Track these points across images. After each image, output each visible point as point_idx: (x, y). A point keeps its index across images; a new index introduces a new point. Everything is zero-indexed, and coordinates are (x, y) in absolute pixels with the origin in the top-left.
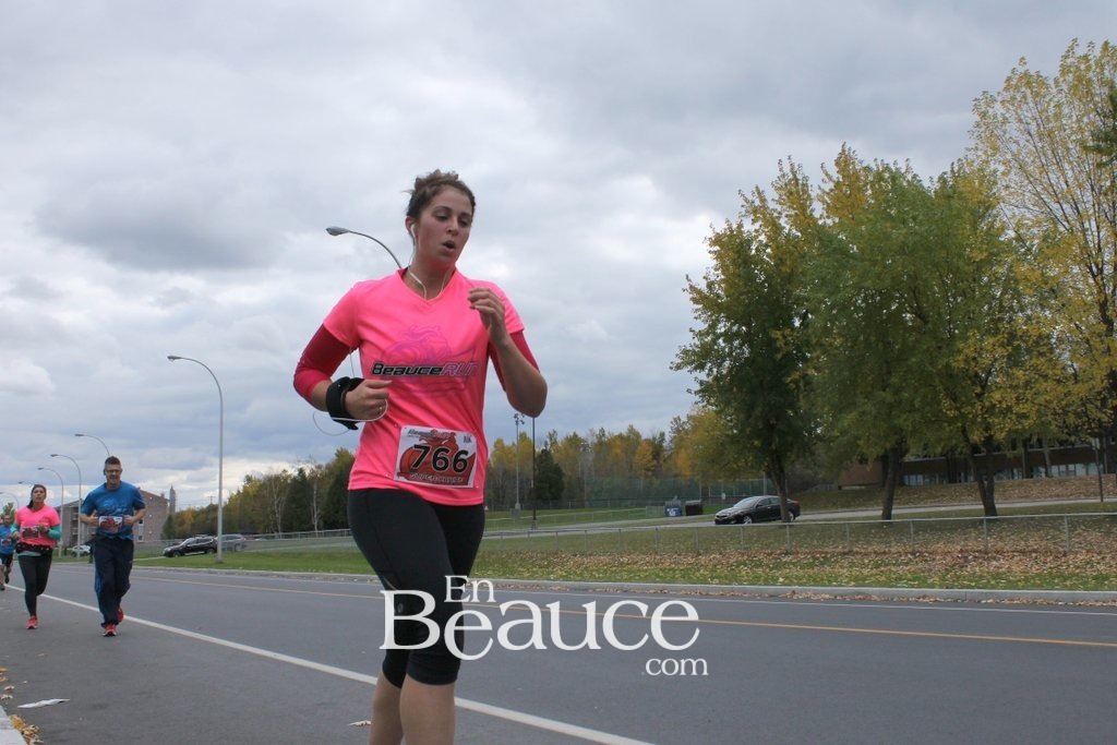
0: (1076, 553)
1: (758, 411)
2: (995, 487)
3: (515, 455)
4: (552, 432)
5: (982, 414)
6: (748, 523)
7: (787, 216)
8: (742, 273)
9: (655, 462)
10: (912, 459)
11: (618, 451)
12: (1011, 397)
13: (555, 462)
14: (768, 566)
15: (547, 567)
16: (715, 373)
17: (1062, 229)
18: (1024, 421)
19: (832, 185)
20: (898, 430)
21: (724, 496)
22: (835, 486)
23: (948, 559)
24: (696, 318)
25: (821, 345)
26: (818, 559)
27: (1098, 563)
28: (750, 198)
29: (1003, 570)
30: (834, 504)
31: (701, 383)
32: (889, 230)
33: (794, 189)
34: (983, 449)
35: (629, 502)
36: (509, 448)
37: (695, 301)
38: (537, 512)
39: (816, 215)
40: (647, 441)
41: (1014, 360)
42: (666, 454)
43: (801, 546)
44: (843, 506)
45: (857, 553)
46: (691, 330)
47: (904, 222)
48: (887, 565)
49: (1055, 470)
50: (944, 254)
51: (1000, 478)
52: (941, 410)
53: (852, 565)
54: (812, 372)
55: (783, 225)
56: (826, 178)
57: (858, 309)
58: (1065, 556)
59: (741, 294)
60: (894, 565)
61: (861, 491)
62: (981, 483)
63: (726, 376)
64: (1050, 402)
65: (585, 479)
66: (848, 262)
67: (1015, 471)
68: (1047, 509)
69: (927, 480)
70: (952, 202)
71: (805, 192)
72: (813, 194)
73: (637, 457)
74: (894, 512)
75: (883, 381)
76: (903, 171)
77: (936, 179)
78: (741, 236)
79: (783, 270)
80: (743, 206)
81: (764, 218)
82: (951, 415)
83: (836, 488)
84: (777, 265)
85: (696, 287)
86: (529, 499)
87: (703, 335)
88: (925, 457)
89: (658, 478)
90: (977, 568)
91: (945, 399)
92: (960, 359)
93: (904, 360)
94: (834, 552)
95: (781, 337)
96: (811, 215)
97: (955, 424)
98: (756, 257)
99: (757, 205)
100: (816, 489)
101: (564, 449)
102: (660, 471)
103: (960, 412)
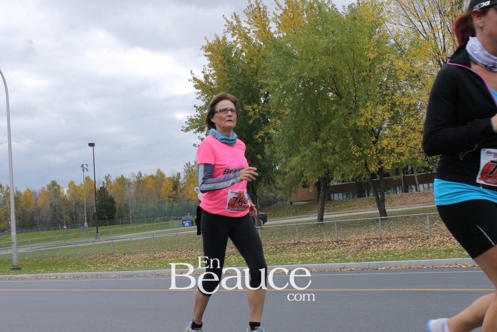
0: (434, 237)
2: (386, 198)
3: (82, 191)
4: (107, 175)
5: (377, 154)
7: (253, 32)
8: (226, 68)
9: (175, 192)
10: (336, 184)
11: (151, 186)
12: (393, 143)
13: (110, 195)
15: (107, 263)
17: (422, 38)
18: (401, 157)
19: (281, 12)
20: (325, 166)
22: (289, 202)
23: (358, 244)
24: (198, 98)
25: (277, 113)
26: (279, 248)
27: (447, 242)
28: (230, 20)
29: (391, 249)
30: (288, 214)
32: (317, 40)
33: (258, 15)
34: (377, 176)
35: (159, 218)
36: (79, 187)
37: (197, 87)
38: (99, 227)
39: (272, 31)
40: (169, 179)
41: (395, 120)
42: (182, 186)
43: (268, 241)
44: (295, 215)
45: (303, 243)
46: (195, 106)
47: (326, 35)
48: (321, 250)
49: (421, 187)
50: (352, 55)
51: (388, 194)
52: (352, 152)
53: (300, 250)
54: (272, 131)
55: (252, 37)
56: (278, 8)
57: (299, 90)
58: (427, 239)
59: (227, 81)
60: (326, 249)
61: (304, 205)
62: (377, 196)
64: (417, 145)
65: (130, 205)
66: (292, 60)
67: (398, 188)
68: (417, 211)
69: (345, 196)
70: (356, 21)
71: (265, 16)
72: (270, 18)
73: (163, 189)
74: (324, 217)
75: (316, 135)
76: (326, 2)
77: (347, 7)
78: (225, 45)
79: (252, 66)
80: (225, 25)
81: (240, 34)
82: (358, 155)
83: (289, 203)
84: (248, 63)
85: (197, 78)
86: (93, 220)
87: (203, 109)
88: (343, 182)
89: (176, 202)
90: (376, 249)
91: (354, 146)
92: (362, 120)
93: (328, 122)
94: (288, 244)
95: (251, 110)
96: (269, 31)
97: (360, 161)
98: (235, 58)
99: (234, 25)
100: (277, 205)
101: (115, 186)
102: (178, 197)
103: (363, 153)
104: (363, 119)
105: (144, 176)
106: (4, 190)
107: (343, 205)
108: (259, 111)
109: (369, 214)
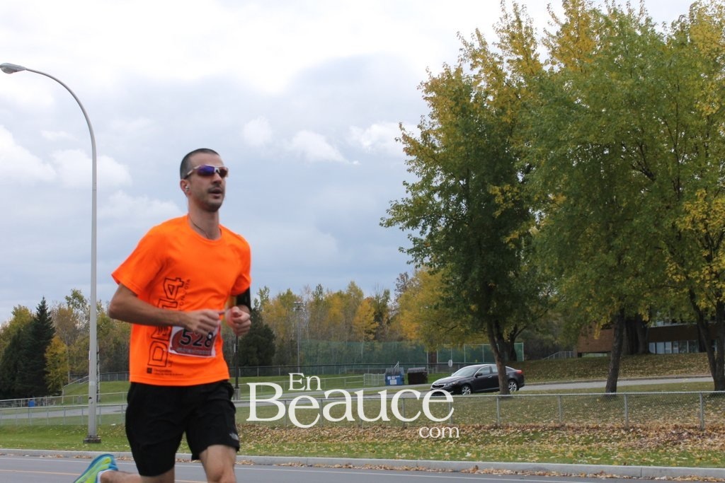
1: (474, 274)
4: (263, 289)
5: (710, 280)
6: (466, 394)
7: (508, 61)
8: (459, 123)
9: (377, 324)
11: (335, 310)
13: (264, 324)
14: (475, 441)
16: (428, 231)
19: (558, 28)
21: (451, 363)
22: (575, 351)
23: (662, 435)
24: (409, 170)
26: (528, 434)
28: (469, 40)
29: (717, 448)
30: (571, 374)
31: (415, 241)
33: (516, 32)
35: (346, 369)
37: (409, 152)
38: (240, 378)
39: (541, 60)
40: (370, 300)
42: (391, 315)
43: (515, 420)
44: (581, 376)
45: (569, 427)
46: (405, 183)
48: (598, 441)
50: (674, 107)
53: (562, 440)
54: (533, 230)
55: (505, 70)
56: (552, 21)
59: (460, 144)
60: (606, 441)
61: (600, 359)
62: (711, 353)
63: (442, 233)
65: (298, 342)
66: (570, 113)
71: (529, 35)
72: (538, 38)
73: (358, 318)
74: (619, 384)
76: (636, 14)
77: (669, 25)
78: (461, 81)
79: (505, 119)
80: (461, 49)
81: (484, 63)
82: (678, 280)
83: (575, 355)
84: (498, 114)
85: (410, 136)
86: (234, 365)
87: (417, 189)
88: (674, 321)
89: (380, 342)
90: (690, 446)
91: (671, 263)
92: (686, 220)
93: (629, 220)
94: (545, 427)
95: (500, 193)
96: (535, 60)
97: (682, 289)
98: (475, 105)
99: (476, 48)
100: (557, 356)
101: (277, 309)
102: (383, 334)
103: (687, 277)
104: (688, 219)
105: (326, 293)
106: (87, 306)
107: (670, 364)
108: (513, 196)
109: (699, 384)
